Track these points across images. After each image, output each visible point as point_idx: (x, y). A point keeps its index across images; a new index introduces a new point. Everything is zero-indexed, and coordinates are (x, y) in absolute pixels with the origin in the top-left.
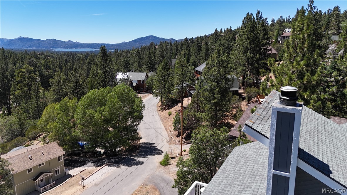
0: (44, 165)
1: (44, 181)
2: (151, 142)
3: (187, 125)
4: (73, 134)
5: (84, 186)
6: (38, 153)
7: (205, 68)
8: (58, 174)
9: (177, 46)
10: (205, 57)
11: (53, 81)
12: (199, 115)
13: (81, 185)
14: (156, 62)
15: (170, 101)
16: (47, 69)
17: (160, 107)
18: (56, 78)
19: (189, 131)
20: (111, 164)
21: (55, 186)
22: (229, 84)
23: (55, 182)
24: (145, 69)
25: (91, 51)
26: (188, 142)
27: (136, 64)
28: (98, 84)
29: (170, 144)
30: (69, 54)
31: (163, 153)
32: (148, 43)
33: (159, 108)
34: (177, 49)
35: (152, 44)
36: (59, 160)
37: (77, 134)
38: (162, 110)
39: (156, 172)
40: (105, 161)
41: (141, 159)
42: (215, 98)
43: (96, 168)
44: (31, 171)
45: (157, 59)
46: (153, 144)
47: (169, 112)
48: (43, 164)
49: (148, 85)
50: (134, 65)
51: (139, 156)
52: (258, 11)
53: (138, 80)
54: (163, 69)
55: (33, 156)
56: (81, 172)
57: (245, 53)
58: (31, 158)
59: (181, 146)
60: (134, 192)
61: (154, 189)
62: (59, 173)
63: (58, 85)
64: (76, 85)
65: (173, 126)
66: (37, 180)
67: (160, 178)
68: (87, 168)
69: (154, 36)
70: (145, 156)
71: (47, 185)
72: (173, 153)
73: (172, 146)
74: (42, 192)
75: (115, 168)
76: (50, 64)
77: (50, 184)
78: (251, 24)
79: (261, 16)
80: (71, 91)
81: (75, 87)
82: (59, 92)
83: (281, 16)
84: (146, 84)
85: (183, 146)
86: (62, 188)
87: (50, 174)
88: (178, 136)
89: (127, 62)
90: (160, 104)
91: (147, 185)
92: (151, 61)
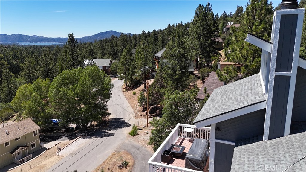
0: (21, 139)
1: (21, 154)
2: (119, 118)
3: (151, 101)
4: (47, 111)
5: (60, 156)
6: (14, 128)
7: (164, 53)
8: (34, 148)
9: (136, 38)
10: (161, 46)
11: (24, 66)
12: (162, 90)
13: (58, 155)
14: (118, 51)
15: (134, 83)
16: (15, 59)
17: (124, 88)
18: (27, 63)
19: (153, 106)
20: (84, 137)
21: (32, 158)
22: (188, 63)
23: (31, 155)
24: (108, 57)
25: (55, 45)
26: (152, 116)
27: (99, 53)
28: (67, 68)
29: (136, 118)
30: (35, 47)
31: (131, 126)
32: (109, 37)
33: (124, 90)
34: (136, 41)
35: (113, 37)
36: (35, 135)
37: (51, 111)
38: (127, 91)
39: (126, 141)
40: (78, 135)
41: (112, 132)
42: (176, 75)
43: (70, 141)
44: (8, 144)
45: (119, 49)
46: (122, 119)
47: (134, 92)
48: (19, 138)
49: (112, 70)
50: (97, 54)
51: (110, 129)
52: (208, 3)
53: (103, 66)
54: (127, 54)
55: (9, 131)
56: (56, 145)
57: (198, 38)
58: (8, 133)
59: (147, 119)
60: (108, 158)
61: (127, 154)
62: (34, 146)
63: (29, 70)
64: (47, 69)
65: (139, 102)
66: (14, 153)
67: (130, 146)
68: (61, 141)
69: (113, 31)
70: (115, 129)
71: (24, 157)
72: (140, 126)
73: (138, 120)
74: (19, 164)
75: (88, 139)
76: (18, 54)
77: (27, 157)
78: (203, 14)
79: (210, 8)
80: (42, 75)
81: (45, 71)
82: (30, 76)
83: (225, 12)
84: (111, 69)
85: (149, 119)
86: (39, 160)
87: (27, 147)
88: (143, 111)
89: (92, 51)
90: (125, 86)
91: (119, 152)
92: (114, 50)
